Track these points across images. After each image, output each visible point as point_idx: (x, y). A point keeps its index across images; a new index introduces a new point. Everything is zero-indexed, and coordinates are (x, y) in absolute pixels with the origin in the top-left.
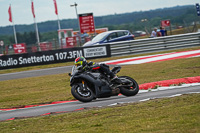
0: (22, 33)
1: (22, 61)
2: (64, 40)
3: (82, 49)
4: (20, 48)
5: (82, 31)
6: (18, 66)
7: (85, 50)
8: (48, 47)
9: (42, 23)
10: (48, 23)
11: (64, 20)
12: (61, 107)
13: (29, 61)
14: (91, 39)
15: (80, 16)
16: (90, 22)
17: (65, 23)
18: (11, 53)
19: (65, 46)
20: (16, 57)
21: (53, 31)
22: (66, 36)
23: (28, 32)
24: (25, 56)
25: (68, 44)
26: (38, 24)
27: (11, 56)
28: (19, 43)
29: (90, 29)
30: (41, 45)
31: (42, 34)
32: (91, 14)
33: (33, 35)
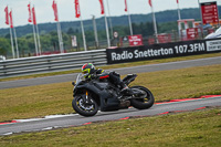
0: (138, 23)
1: (138, 54)
2: (184, 31)
3: (204, 41)
4: (135, 40)
5: (204, 22)
6: (134, 60)
7: (208, 43)
8: (166, 40)
9: (160, 13)
10: (167, 12)
11: (185, 10)
12: (180, 106)
13: (145, 54)
14: (214, 31)
15: (203, 5)
16: (213, 12)
17: (186, 13)
18: (126, 45)
19: (185, 38)
20: (131, 49)
21: (172, 22)
22: (186, 27)
23: (145, 23)
24: (142, 49)
25: (189, 36)
26: (156, 14)
27: (126, 49)
28: (134, 34)
29: (214, 19)
30: (158, 37)
31: (160, 24)
32: (215, 3)
33: (150, 26)
